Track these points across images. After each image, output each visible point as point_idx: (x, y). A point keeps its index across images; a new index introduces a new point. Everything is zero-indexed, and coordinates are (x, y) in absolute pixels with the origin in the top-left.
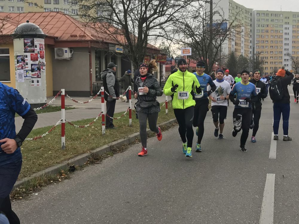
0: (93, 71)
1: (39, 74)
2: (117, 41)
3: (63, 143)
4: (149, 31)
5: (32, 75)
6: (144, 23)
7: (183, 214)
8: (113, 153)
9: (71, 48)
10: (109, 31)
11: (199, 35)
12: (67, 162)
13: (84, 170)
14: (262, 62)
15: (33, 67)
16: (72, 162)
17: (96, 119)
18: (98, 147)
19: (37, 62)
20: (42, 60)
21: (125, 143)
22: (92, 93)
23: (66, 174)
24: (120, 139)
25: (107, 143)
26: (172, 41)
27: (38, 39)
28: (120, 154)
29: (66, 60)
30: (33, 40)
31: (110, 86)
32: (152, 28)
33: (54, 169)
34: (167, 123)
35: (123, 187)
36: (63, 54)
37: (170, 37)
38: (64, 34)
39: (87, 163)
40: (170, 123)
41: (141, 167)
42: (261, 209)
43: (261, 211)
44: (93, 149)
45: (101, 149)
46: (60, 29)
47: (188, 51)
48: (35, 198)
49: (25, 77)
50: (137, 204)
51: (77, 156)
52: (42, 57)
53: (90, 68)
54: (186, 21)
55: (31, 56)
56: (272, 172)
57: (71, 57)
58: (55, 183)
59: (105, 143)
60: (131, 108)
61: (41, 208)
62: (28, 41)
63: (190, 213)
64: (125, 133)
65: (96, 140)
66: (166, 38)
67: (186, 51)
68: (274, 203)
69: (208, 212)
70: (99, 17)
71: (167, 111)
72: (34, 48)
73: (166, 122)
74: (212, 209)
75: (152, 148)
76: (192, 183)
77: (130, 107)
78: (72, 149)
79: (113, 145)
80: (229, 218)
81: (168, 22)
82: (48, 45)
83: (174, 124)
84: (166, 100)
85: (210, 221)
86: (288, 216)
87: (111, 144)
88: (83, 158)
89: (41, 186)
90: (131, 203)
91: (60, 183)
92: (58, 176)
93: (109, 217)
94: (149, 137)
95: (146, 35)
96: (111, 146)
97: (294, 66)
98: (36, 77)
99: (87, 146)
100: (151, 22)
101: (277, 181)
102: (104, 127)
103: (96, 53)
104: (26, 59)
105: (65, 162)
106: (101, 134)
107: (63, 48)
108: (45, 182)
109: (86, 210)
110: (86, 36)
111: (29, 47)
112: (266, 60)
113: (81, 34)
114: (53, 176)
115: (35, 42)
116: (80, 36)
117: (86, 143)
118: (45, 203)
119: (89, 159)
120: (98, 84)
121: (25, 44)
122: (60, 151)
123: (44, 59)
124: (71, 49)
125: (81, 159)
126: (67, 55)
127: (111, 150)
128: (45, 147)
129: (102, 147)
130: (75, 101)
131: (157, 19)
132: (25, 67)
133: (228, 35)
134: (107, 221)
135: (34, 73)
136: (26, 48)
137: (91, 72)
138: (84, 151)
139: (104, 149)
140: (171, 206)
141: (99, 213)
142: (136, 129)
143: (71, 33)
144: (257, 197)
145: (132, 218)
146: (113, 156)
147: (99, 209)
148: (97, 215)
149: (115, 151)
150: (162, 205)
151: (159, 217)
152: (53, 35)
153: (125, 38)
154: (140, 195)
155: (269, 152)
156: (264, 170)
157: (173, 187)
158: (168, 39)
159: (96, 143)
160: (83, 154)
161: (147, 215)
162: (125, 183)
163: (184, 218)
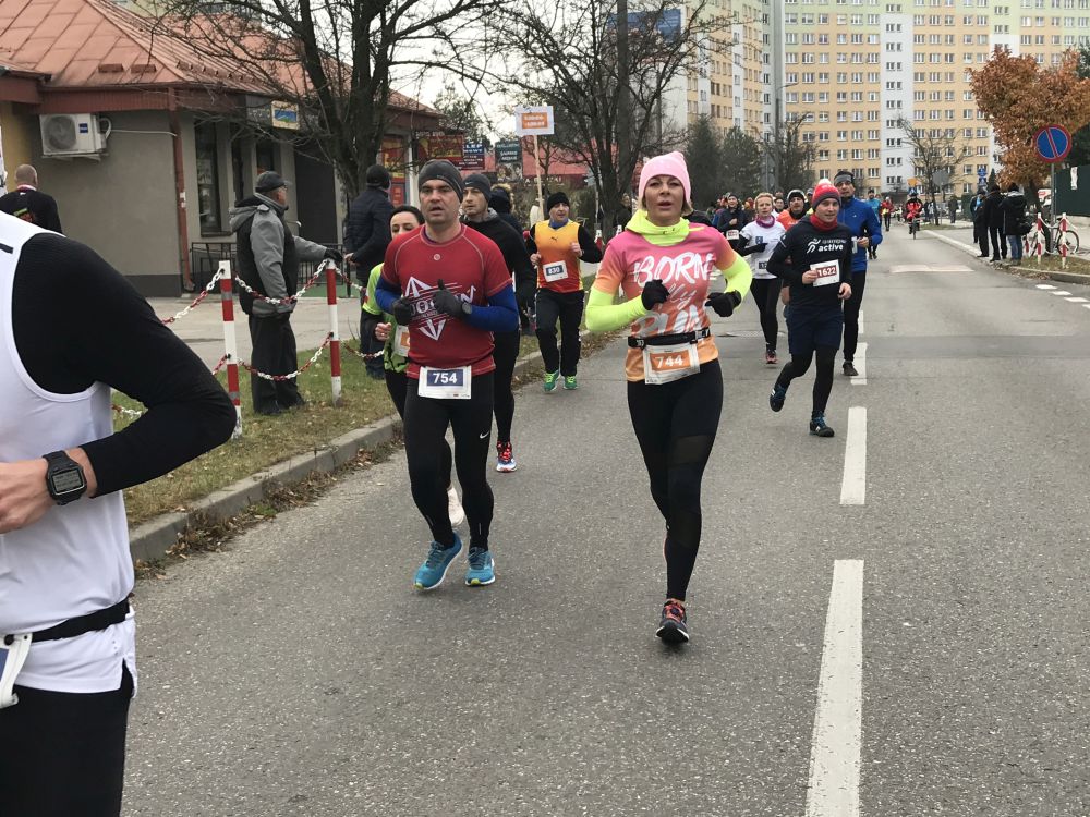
0: (189, 197)
2: (275, 84)
4: (394, 45)
6: (373, 18)
7: (539, 725)
8: (273, 506)
9: (100, 112)
10: (243, 48)
11: (579, 58)
13: (165, 578)
14: (809, 153)
18: (217, 489)
21: (319, 469)
22: (190, 282)
24: (298, 453)
25: (250, 471)
26: (479, 81)
28: (302, 509)
29: (83, 161)
31: (269, 263)
32: (404, 34)
35: (314, 636)
36: (74, 137)
37: (473, 67)
38: (73, 64)
39: (175, 550)
41: (379, 555)
42: (816, 692)
43: (816, 698)
44: (197, 495)
45: (232, 493)
46: (56, 45)
47: (541, 118)
50: (369, 693)
51: (138, 524)
53: (179, 190)
54: (529, 7)
56: (853, 555)
57: (104, 150)
59: (241, 474)
60: (336, 338)
63: (564, 719)
64: (320, 429)
65: (208, 460)
66: (456, 71)
67: (532, 118)
68: (864, 667)
69: (626, 712)
74: (642, 702)
76: (569, 605)
77: (331, 335)
79: (274, 478)
80: (702, 732)
81: (463, 12)
82: (15, 104)
85: (636, 744)
86: (912, 712)
87: (267, 474)
88: (162, 533)
90: (347, 694)
93: (263, 749)
95: (384, 63)
96: (264, 483)
97: (922, 165)
99: (174, 486)
100: (399, 12)
101: (872, 585)
103: (198, 131)
107: (73, 117)
109: (175, 729)
110: (158, 67)
112: (824, 146)
113: (136, 63)
116: (136, 69)
119: (183, 533)
120: (212, 247)
123: (2, 159)
124: (103, 119)
125: (154, 535)
126: (89, 141)
127: (266, 495)
129: (226, 488)
133: (684, 55)
134: (256, 767)
137: (183, 205)
138: (162, 507)
139: (240, 493)
140: (493, 696)
141: (226, 738)
142: (359, 415)
143: (101, 57)
144: (801, 648)
145: (350, 748)
146: (274, 517)
147: (225, 720)
148: (220, 745)
149: (283, 500)
150: (460, 695)
151: (451, 739)
152: (32, 66)
153: (307, 73)
154: (379, 660)
155: (841, 481)
156: (823, 548)
157: (498, 626)
158: (466, 76)
159: (207, 472)
160: (161, 517)
161: (405, 734)
162: (322, 620)
163: (543, 738)
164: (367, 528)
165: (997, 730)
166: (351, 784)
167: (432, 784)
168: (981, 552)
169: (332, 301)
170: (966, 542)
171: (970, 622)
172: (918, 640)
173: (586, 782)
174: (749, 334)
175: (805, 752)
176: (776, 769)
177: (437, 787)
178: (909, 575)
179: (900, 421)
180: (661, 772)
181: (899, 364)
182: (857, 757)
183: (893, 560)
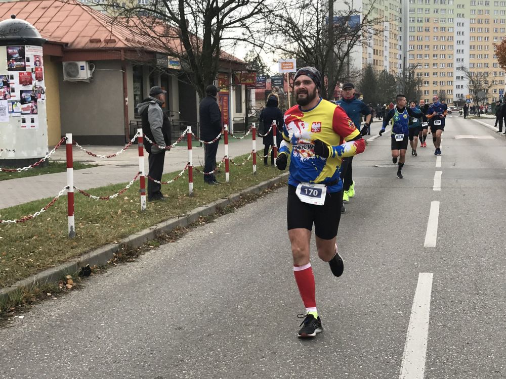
0: (129, 100)
1: (34, 107)
2: (167, 48)
3: (72, 227)
4: (222, 31)
5: (22, 109)
6: (213, 18)
7: (274, 347)
8: (158, 242)
9: (90, 61)
10: (154, 32)
11: (309, 37)
12: (77, 260)
13: (106, 274)
14: (419, 82)
15: (23, 95)
16: (86, 260)
17: (130, 184)
18: (133, 233)
19: (30, 87)
20: (39, 82)
21: (180, 225)
22: (129, 139)
23: (75, 281)
24: (171, 218)
25: (149, 225)
26: (262, 48)
27: (31, 46)
28: (172, 244)
29: (82, 83)
30: (22, 49)
31: (156, 127)
32: (227, 25)
33: (54, 272)
34: (254, 189)
35: (172, 302)
36: (78, 72)
37: (261, 41)
38: (78, 39)
39: (113, 262)
40: (260, 189)
41: (205, 265)
42: (406, 335)
43: (405, 338)
44: (123, 236)
45: (140, 235)
46: (72, 29)
47: (290, 64)
48: (18, 323)
49: (9, 112)
50: (195, 330)
51: (95, 249)
52: (40, 77)
53: (125, 96)
54: (288, 14)
55: (19, 77)
56: (428, 271)
57: (91, 78)
58: (56, 297)
59: (144, 227)
60: (191, 165)
61: (27, 342)
62: (15, 51)
63: (285, 344)
64: (183, 207)
65: (130, 220)
66: (251, 43)
67: (286, 64)
68: (430, 324)
70: (135, 8)
71: (255, 168)
72: (25, 63)
73: (252, 188)
75: (226, 232)
77: (189, 163)
78: (88, 237)
79: (159, 229)
80: (350, 352)
81: (254, 16)
82: (51, 56)
83: (267, 191)
84: (254, 150)
85: (318, 357)
86: (451, 346)
87: (156, 227)
88: (106, 253)
89: (30, 303)
90: (185, 330)
91: (63, 297)
92: (61, 285)
93: (144, 354)
94: (223, 214)
95: (218, 39)
96: (155, 231)
97: (472, 89)
98: (29, 112)
99: (113, 231)
100: (225, 15)
101: (436, 285)
102: (144, 198)
103: (135, 69)
104: (11, 81)
105: (73, 260)
106: (139, 210)
107: (78, 63)
108: (37, 296)
109: (105, 344)
110: (117, 40)
111: (16, 62)
112: (425, 79)
113: (107, 38)
114: (51, 286)
115: (26, 53)
116: (107, 41)
117: (112, 227)
118: (35, 332)
119: (116, 253)
121: (9, 56)
122: (65, 240)
123: (43, 81)
124: (91, 64)
125: (102, 254)
126: (85, 74)
127: (156, 237)
128: (40, 234)
129: (138, 233)
130: (91, 154)
131: (236, 9)
132: (11, 96)
134: (140, 362)
135: (25, 106)
136: (10, 63)
137: (127, 103)
138: (107, 241)
139: (143, 235)
140: (253, 333)
141: (128, 349)
142: (200, 201)
143: (90, 35)
144: (400, 314)
145: (185, 355)
146: (159, 247)
147: (128, 340)
148: (125, 352)
149: (163, 239)
150: (238, 331)
151: (231, 352)
152: (59, 39)
153: (182, 43)
154: (201, 314)
155: (425, 236)
156: (414, 267)
157: (258, 300)
158: (256, 45)
159: (129, 226)
160: (106, 246)
161: (211, 349)
162: (177, 295)
163: (275, 353)
164: (201, 253)
165: (491, 355)
166: (184, 372)
167: (221, 373)
168: (490, 271)
169: (190, 148)
170: (483, 266)
171: (482, 304)
172: (457, 312)
173: (294, 374)
174: (386, 166)
175: (399, 363)
176: (385, 370)
177: (224, 374)
178: (454, 281)
179: (455, 208)
180: (329, 370)
181: (457, 181)
182: (423, 366)
183: (447, 273)
